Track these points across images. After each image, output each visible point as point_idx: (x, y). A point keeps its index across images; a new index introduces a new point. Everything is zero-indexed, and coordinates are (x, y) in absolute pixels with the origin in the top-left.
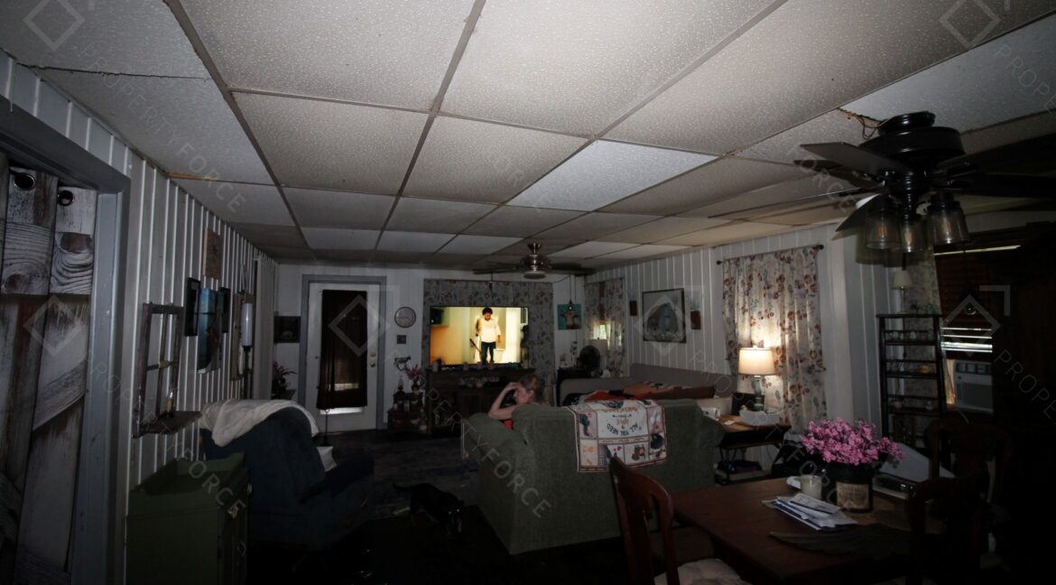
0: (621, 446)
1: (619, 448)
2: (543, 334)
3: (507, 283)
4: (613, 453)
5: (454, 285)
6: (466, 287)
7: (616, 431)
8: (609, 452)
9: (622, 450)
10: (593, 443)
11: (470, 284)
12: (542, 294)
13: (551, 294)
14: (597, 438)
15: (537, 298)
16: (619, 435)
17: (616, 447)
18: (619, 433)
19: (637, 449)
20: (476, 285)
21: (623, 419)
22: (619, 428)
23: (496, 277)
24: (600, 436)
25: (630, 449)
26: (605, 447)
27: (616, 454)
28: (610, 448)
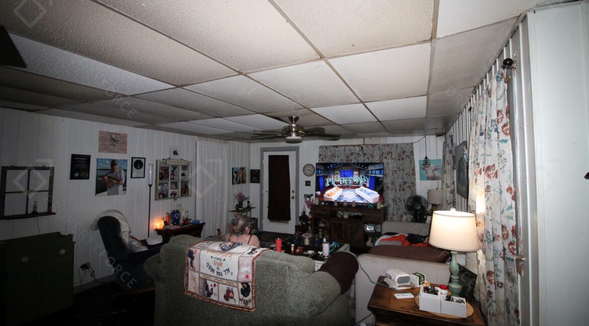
0: (217, 284)
1: (215, 285)
2: (405, 183)
3: (373, 146)
4: (210, 288)
5: (337, 149)
6: (345, 150)
7: (212, 270)
8: (207, 286)
9: (216, 287)
10: (196, 275)
11: (347, 148)
12: (404, 152)
13: (412, 152)
14: (199, 272)
15: (399, 155)
16: (215, 274)
17: (213, 283)
18: (215, 272)
19: (228, 291)
20: (352, 148)
21: (218, 261)
22: (215, 267)
23: (368, 141)
24: (201, 271)
25: (223, 289)
26: (205, 280)
27: (212, 289)
28: (209, 283)
